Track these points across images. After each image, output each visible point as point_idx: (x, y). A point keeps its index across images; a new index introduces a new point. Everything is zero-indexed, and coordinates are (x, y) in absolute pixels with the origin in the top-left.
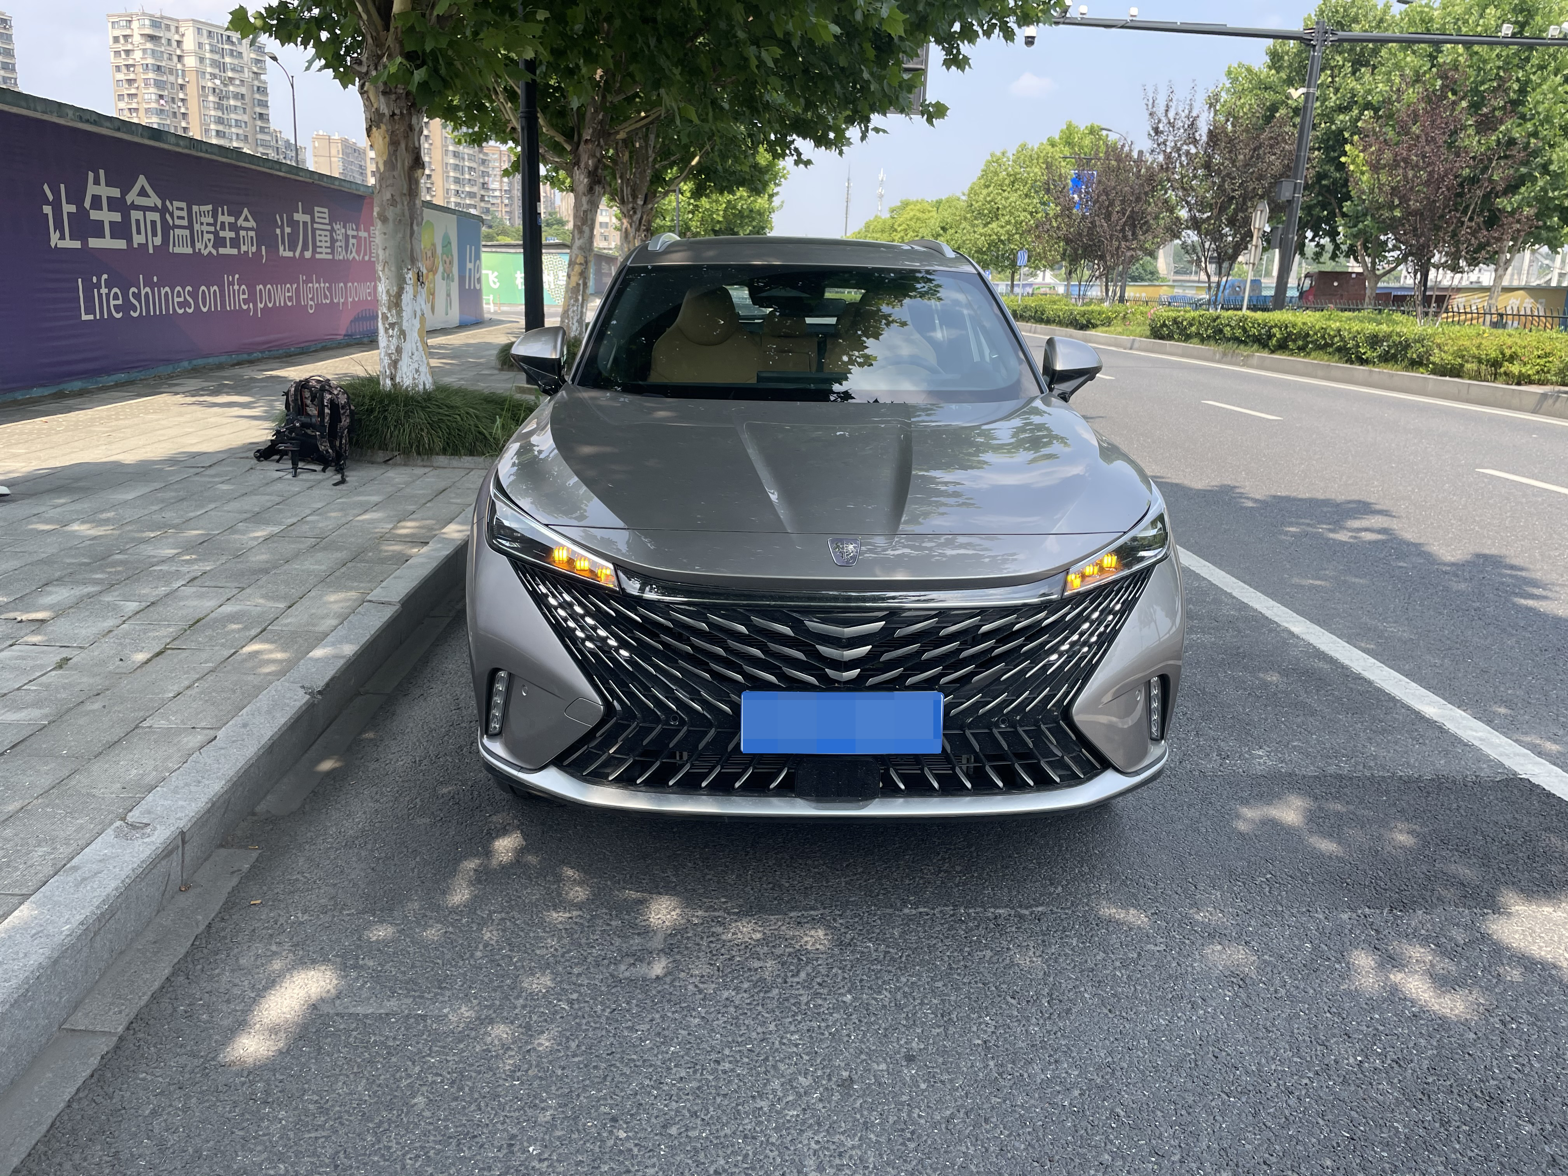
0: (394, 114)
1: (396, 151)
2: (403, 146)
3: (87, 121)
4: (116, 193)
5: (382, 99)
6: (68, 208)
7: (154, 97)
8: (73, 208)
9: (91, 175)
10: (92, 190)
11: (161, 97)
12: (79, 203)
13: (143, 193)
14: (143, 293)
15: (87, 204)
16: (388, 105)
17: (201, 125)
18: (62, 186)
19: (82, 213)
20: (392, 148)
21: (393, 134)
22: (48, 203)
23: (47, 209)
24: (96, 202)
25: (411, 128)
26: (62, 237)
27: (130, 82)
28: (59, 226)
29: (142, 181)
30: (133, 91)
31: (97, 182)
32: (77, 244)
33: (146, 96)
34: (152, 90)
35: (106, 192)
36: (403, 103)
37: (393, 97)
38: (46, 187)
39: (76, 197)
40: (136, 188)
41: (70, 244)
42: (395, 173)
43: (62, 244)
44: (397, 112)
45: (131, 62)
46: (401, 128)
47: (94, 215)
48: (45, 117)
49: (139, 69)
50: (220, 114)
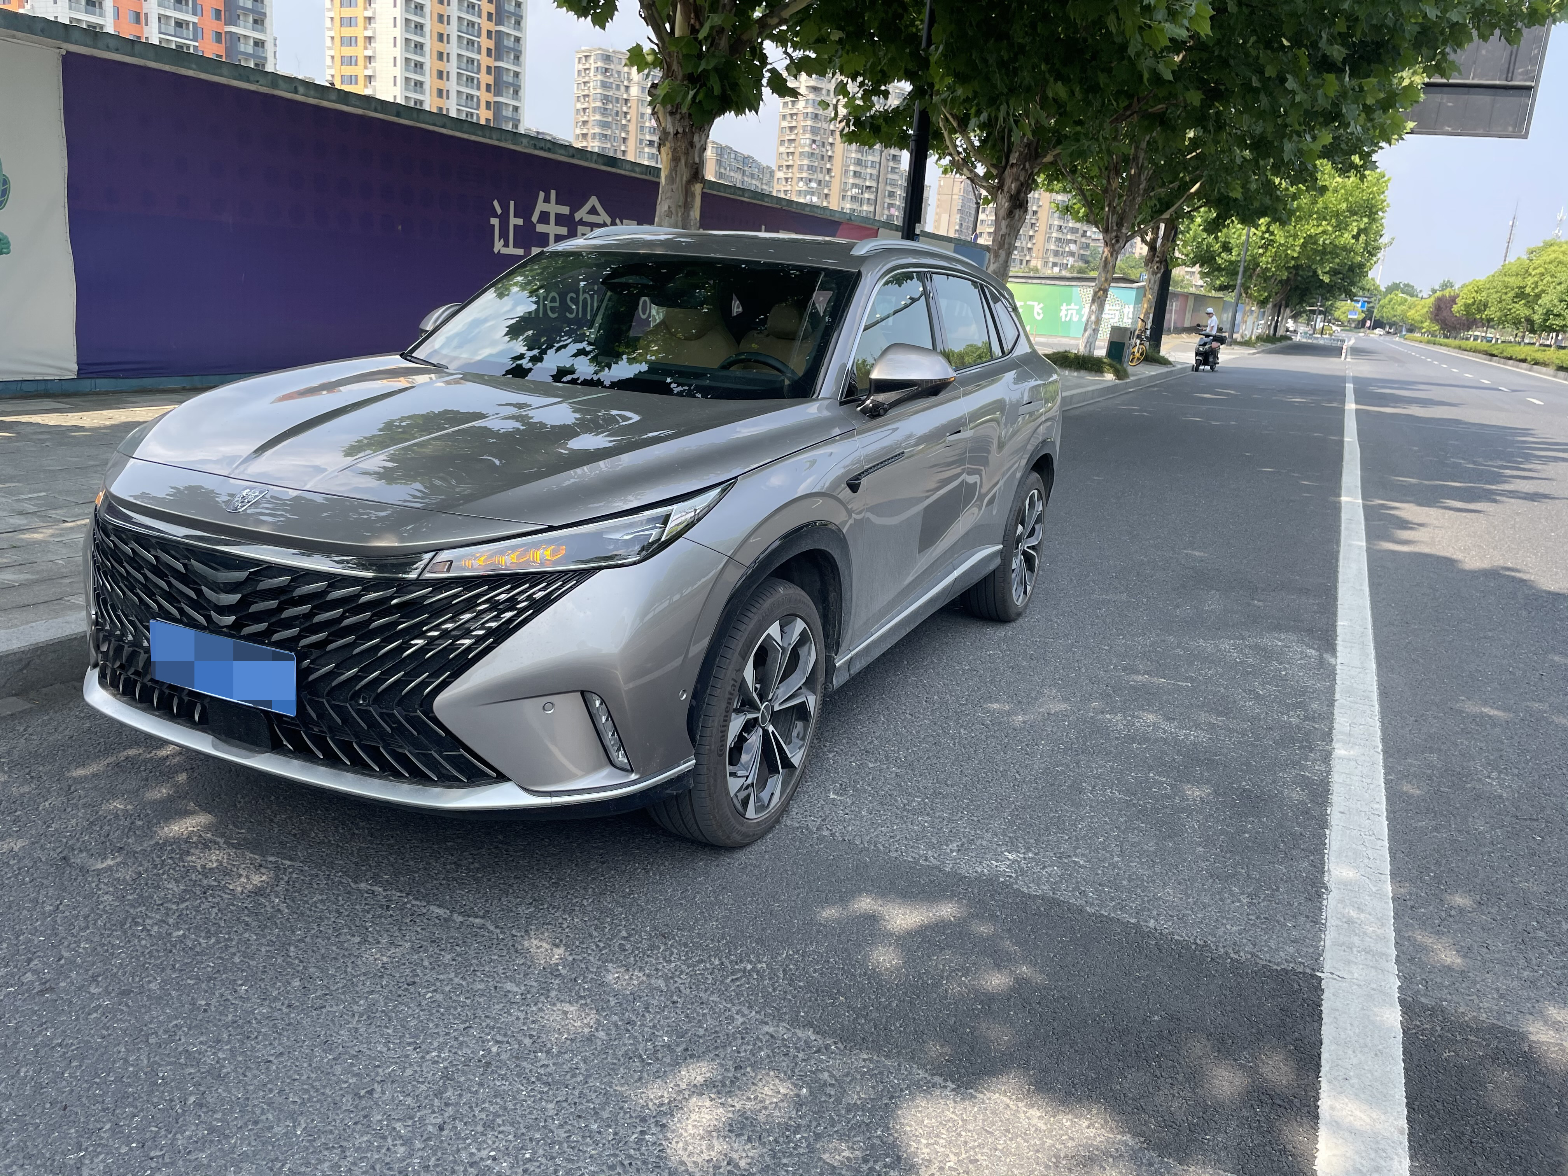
0: (677, 133)
1: (676, 166)
2: (683, 162)
3: (542, 149)
4: (565, 210)
5: (669, 119)
6: (515, 221)
7: (808, 142)
8: (520, 222)
9: (542, 195)
10: (541, 206)
11: (814, 141)
12: (527, 218)
13: (593, 211)
14: (581, 298)
15: (535, 219)
16: (673, 124)
17: (843, 166)
18: (512, 203)
19: (529, 226)
20: (673, 164)
21: (674, 151)
22: (495, 215)
23: (495, 221)
24: (544, 218)
25: (692, 145)
26: (506, 245)
27: (791, 128)
28: (504, 235)
29: (593, 201)
30: (793, 137)
31: (547, 200)
32: (520, 252)
33: (802, 142)
34: (808, 136)
35: (554, 209)
36: (686, 123)
37: (678, 116)
38: (496, 203)
39: (525, 211)
40: (587, 207)
41: (511, 250)
42: (674, 187)
43: (505, 251)
44: (680, 130)
45: (795, 111)
46: (683, 145)
47: (541, 228)
48: (502, 144)
49: (801, 117)
50: (860, 156)
